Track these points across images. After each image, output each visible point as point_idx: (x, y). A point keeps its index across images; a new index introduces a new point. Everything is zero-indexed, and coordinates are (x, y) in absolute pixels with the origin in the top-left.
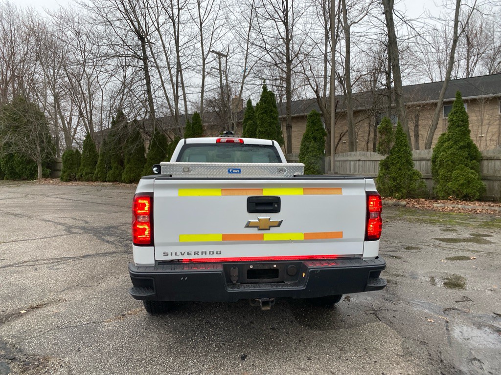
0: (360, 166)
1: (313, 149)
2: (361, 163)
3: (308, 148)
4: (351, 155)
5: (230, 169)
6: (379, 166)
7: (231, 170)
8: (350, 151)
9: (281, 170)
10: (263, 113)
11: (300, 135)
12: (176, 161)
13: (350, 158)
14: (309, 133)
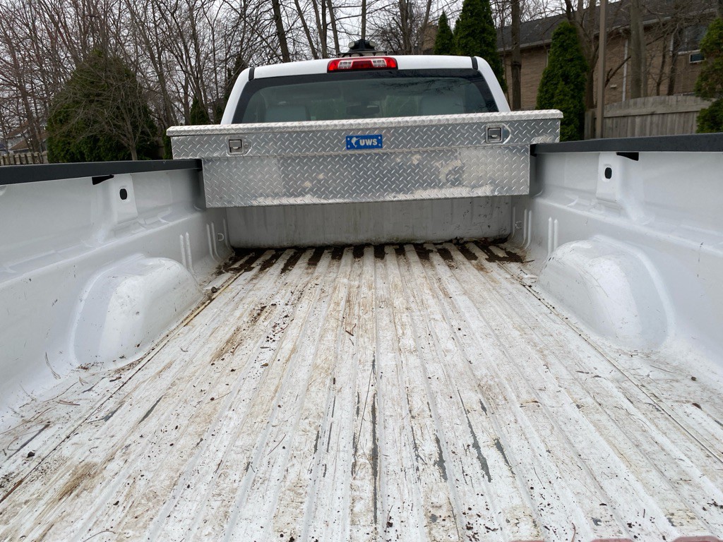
0: (654, 125)
1: (561, 97)
2: (655, 118)
3: (553, 96)
4: (635, 104)
5: (351, 137)
6: (697, 121)
7: (354, 140)
8: (632, 98)
9: (494, 132)
10: (468, 35)
11: (534, 79)
12: (233, 123)
13: (633, 111)
14: (554, 66)
